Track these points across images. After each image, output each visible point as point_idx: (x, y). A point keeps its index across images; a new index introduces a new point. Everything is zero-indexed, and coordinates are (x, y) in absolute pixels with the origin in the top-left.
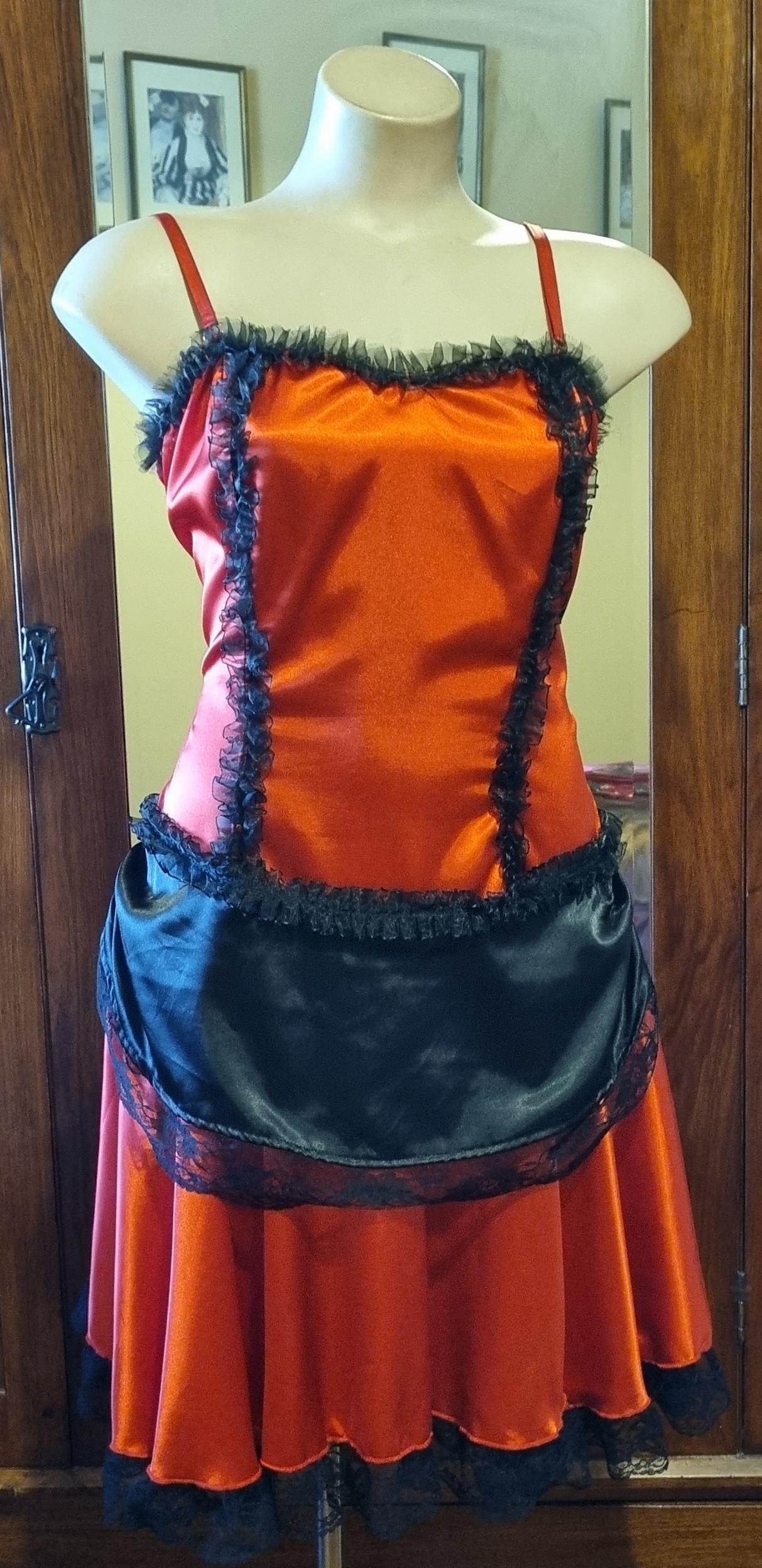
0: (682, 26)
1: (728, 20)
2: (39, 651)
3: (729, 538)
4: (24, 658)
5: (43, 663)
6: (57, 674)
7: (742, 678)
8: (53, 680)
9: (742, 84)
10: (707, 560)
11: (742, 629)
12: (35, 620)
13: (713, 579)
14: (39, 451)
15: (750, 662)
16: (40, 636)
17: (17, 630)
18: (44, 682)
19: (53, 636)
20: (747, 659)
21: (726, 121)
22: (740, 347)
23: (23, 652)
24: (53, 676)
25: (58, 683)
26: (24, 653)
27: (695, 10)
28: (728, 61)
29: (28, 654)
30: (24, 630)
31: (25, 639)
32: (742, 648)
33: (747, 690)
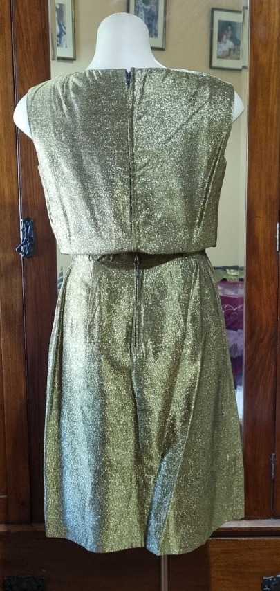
2: (27, 228)
3: (274, 192)
4: (22, 230)
5: (29, 232)
6: (33, 236)
7: (277, 241)
10: (266, 199)
11: (278, 224)
12: (26, 217)
13: (268, 206)
16: (28, 222)
17: (19, 220)
18: (29, 239)
19: (33, 223)
25: (34, 239)
30: (22, 220)
31: (22, 223)
32: (278, 231)
33: (279, 245)
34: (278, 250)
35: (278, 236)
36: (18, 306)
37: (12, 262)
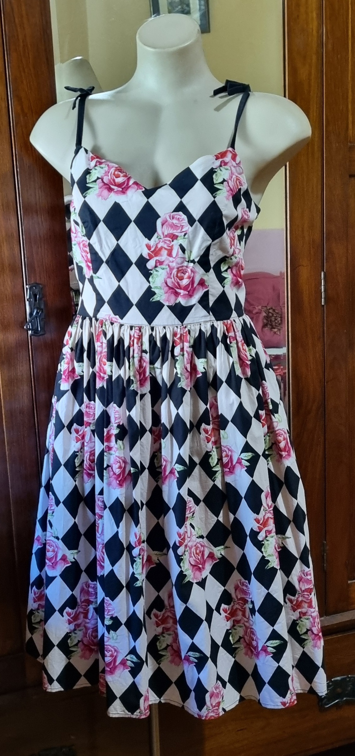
2: (35, 296)
3: (317, 236)
4: (28, 300)
5: (38, 302)
7: (323, 294)
10: (310, 244)
11: (322, 273)
12: (33, 282)
13: (312, 253)
15: (326, 286)
16: (36, 288)
17: (24, 286)
19: (42, 289)
22: (320, 152)
26: (28, 297)
27: (302, 10)
29: (30, 298)
30: (27, 286)
31: (28, 290)
32: (323, 281)
33: (325, 298)
34: (323, 304)
35: (323, 287)
37: (17, 343)
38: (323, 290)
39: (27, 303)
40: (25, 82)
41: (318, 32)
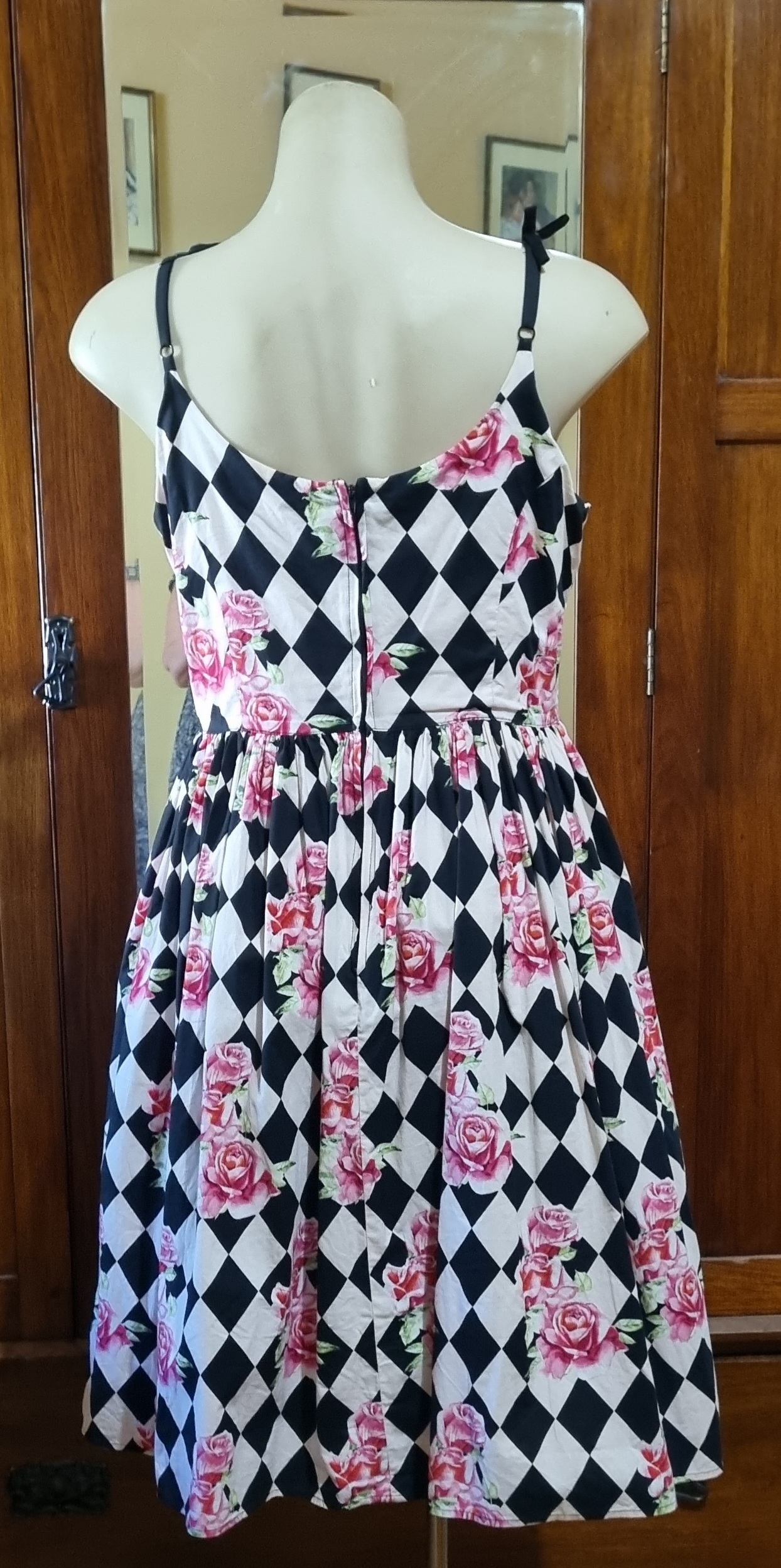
0: (609, 128)
1: (646, 123)
2: (60, 638)
3: (640, 557)
4: (47, 645)
5: (63, 648)
6: (74, 658)
7: (649, 673)
8: (72, 665)
9: (657, 178)
10: (622, 572)
11: (650, 633)
12: (56, 612)
13: (627, 591)
14: (63, 466)
15: (657, 660)
16: (61, 625)
17: (40, 619)
18: (64, 666)
19: (72, 626)
20: (653, 657)
21: (643, 211)
22: (652, 394)
23: (45, 640)
24: (72, 659)
25: (76, 665)
26: (47, 640)
27: (618, 115)
28: (646, 157)
29: (50, 640)
30: (47, 621)
31: (48, 628)
32: (650, 648)
33: (653, 682)
34: (649, 693)
35: (649, 659)
36: (39, 825)
37: (25, 719)
38: (649, 667)
39: (45, 650)
40: (54, 257)
41: (652, 158)
